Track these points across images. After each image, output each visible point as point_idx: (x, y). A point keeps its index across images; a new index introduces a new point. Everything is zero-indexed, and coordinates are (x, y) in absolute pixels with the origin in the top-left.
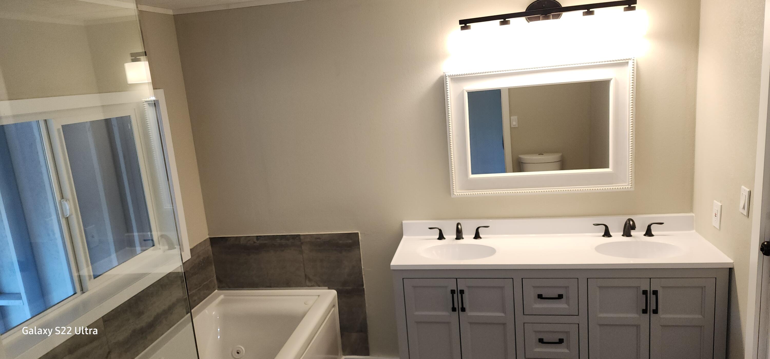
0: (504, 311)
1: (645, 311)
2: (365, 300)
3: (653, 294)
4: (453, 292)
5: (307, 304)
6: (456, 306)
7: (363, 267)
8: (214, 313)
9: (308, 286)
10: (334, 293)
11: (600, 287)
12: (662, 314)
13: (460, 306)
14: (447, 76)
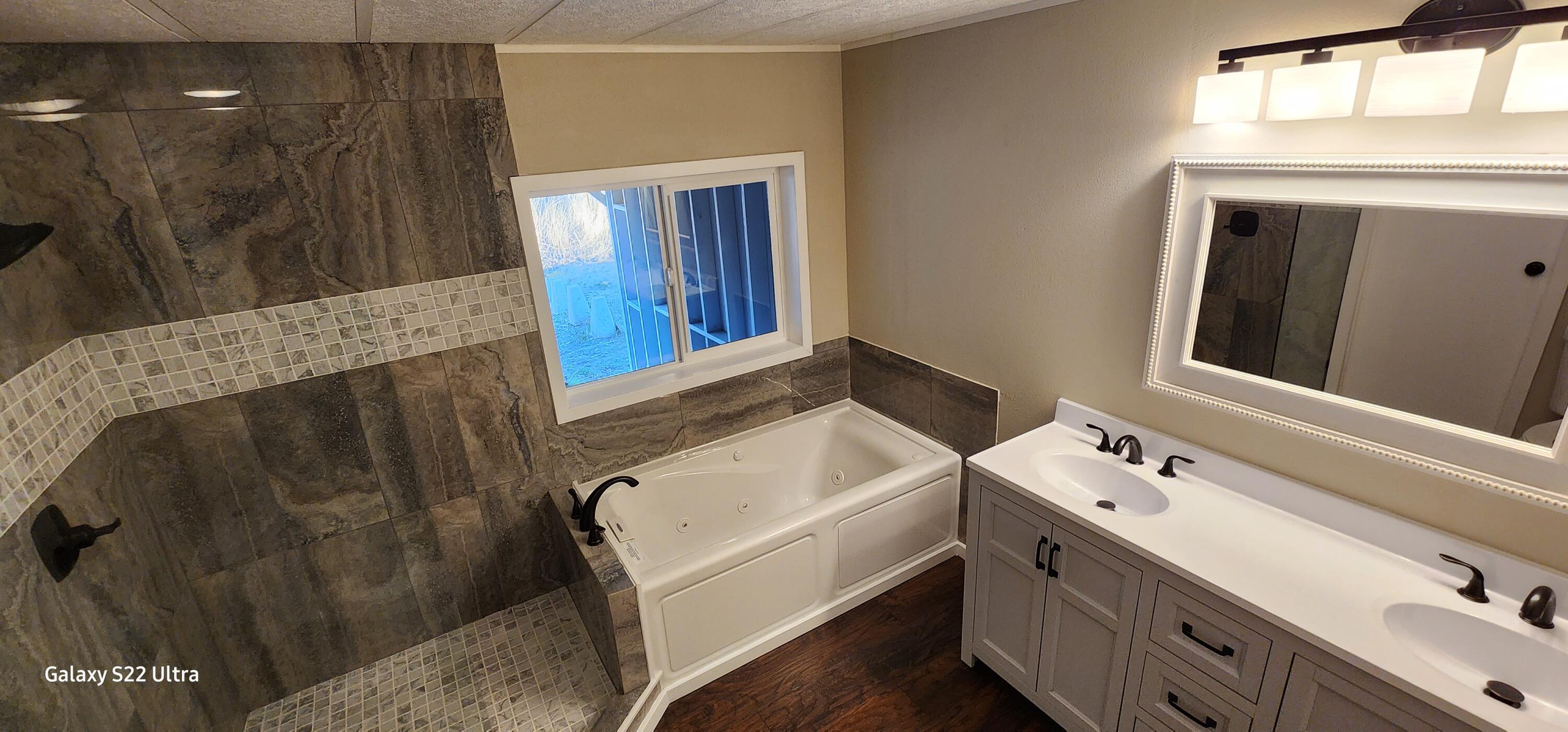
0: (1117, 614)
4: (1043, 540)
5: (914, 458)
6: (1045, 562)
9: (932, 436)
11: (1320, 685)
14: (1176, 163)
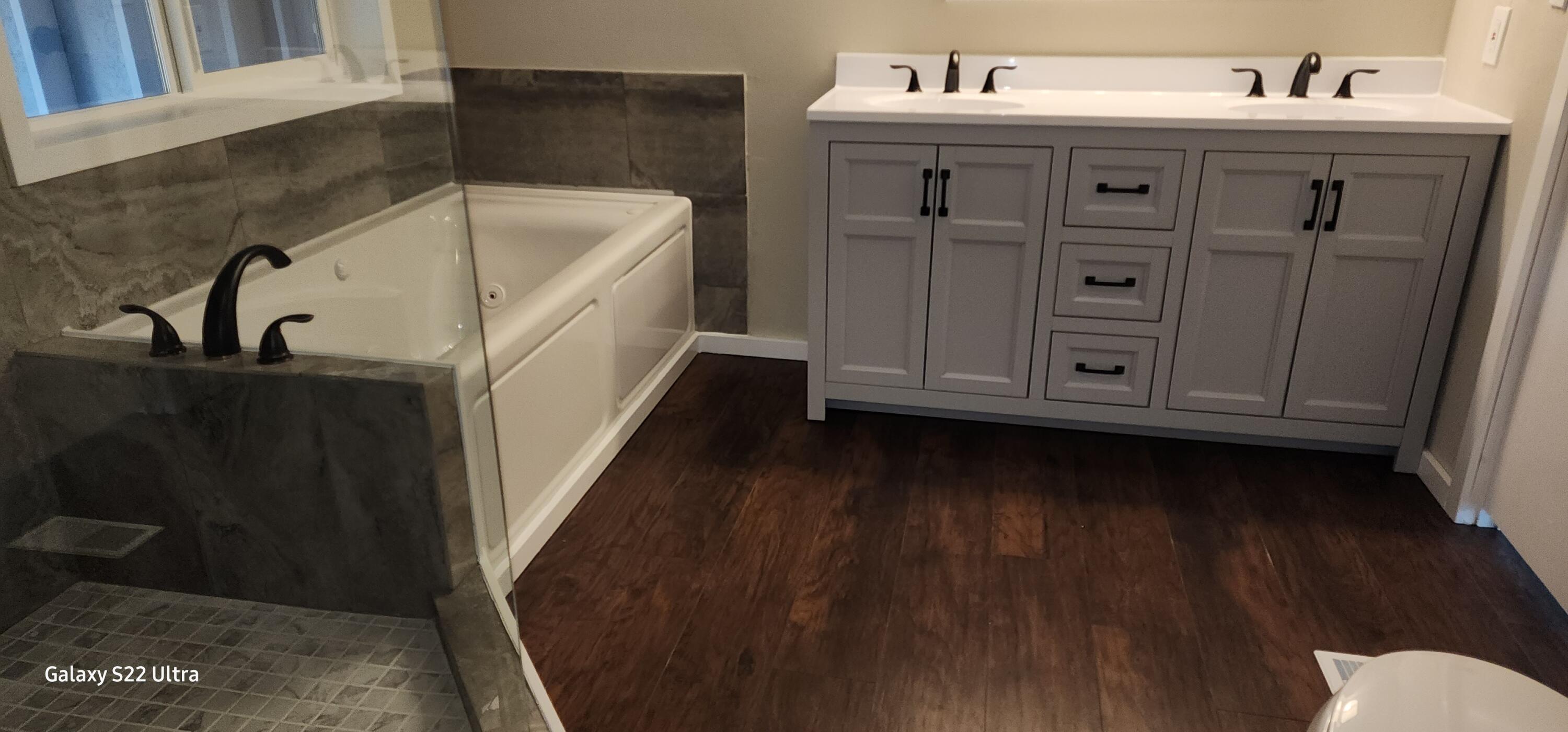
0: (1024, 219)
1: (1308, 225)
2: (746, 221)
3: (1334, 188)
4: (927, 174)
5: (631, 214)
6: (930, 204)
7: (748, 152)
8: (447, 219)
9: (635, 187)
10: (685, 203)
11: (1227, 172)
12: (1342, 233)
13: (938, 205)
